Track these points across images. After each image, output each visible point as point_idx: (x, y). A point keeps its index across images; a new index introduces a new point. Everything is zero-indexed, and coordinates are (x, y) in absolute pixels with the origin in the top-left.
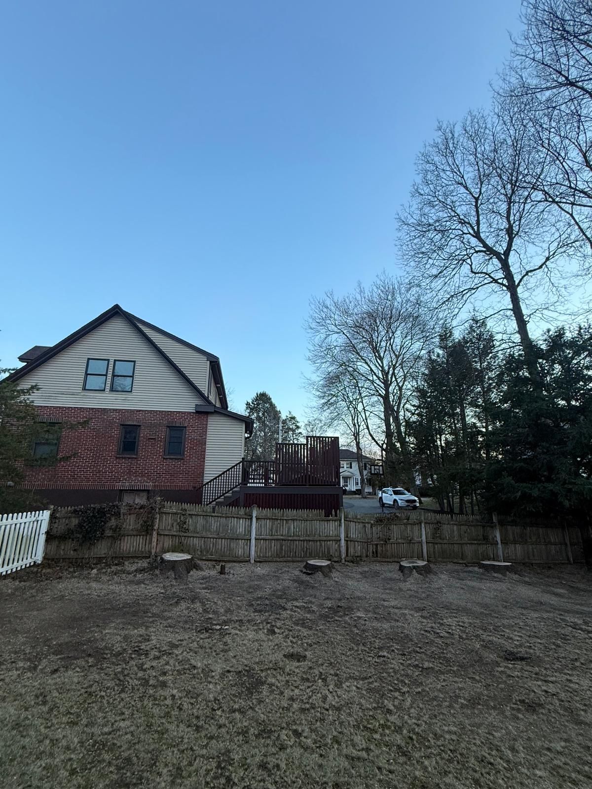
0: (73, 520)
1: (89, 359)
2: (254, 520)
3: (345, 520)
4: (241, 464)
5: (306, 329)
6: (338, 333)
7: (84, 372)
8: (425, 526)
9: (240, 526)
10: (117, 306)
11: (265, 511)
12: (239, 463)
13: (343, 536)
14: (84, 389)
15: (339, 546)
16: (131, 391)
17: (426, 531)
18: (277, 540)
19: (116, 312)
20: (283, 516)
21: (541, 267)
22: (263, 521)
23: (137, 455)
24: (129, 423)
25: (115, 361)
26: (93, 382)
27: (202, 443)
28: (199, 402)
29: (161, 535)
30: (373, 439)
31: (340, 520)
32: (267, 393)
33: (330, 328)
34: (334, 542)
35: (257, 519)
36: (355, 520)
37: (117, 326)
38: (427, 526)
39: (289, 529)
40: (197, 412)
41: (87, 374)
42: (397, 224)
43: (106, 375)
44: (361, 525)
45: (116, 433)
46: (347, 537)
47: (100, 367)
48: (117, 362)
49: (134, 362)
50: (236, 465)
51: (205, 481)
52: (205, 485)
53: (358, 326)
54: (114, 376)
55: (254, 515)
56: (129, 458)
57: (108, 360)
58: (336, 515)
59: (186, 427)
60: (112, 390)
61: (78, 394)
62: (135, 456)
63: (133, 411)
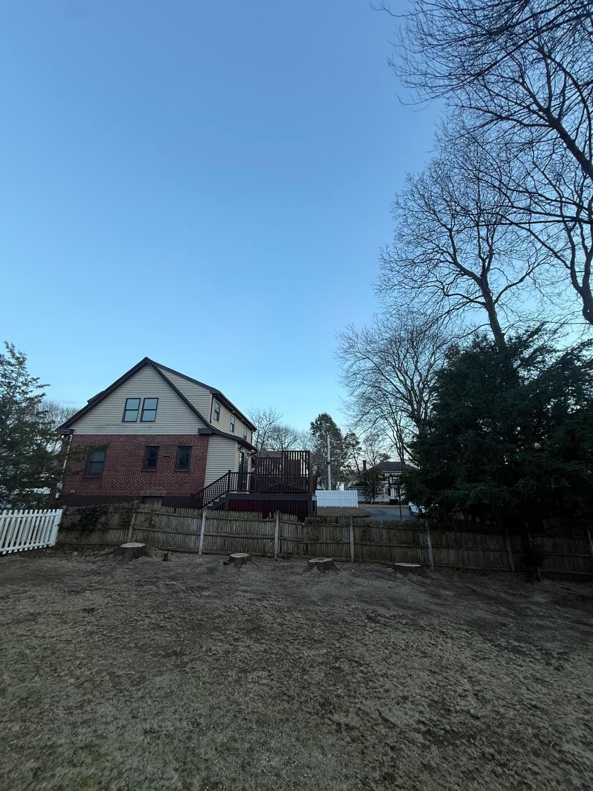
0: (78, 516)
1: (127, 399)
2: (204, 519)
3: (279, 522)
6: (364, 358)
7: (124, 408)
8: (354, 530)
9: (193, 524)
10: (146, 359)
11: (213, 513)
12: (226, 475)
13: (276, 535)
14: (123, 421)
15: (274, 544)
16: (154, 421)
17: (354, 533)
18: (222, 536)
19: (146, 362)
20: (228, 516)
22: (211, 520)
23: (156, 469)
24: (151, 445)
25: (145, 399)
26: (129, 415)
27: (203, 459)
28: (202, 426)
29: (135, 529)
31: (275, 521)
32: (329, 413)
34: (269, 540)
35: (207, 519)
36: (288, 522)
37: (148, 372)
38: (357, 529)
39: (232, 527)
40: (201, 435)
41: (125, 410)
43: (138, 410)
44: (294, 526)
45: (142, 452)
46: (281, 536)
47: (132, 404)
49: (158, 398)
50: (224, 477)
51: (206, 486)
52: (205, 489)
54: (143, 410)
55: (204, 516)
56: (150, 472)
57: (140, 399)
58: (272, 517)
59: (192, 447)
60: (141, 421)
61: (119, 425)
62: (154, 470)
63: (155, 436)
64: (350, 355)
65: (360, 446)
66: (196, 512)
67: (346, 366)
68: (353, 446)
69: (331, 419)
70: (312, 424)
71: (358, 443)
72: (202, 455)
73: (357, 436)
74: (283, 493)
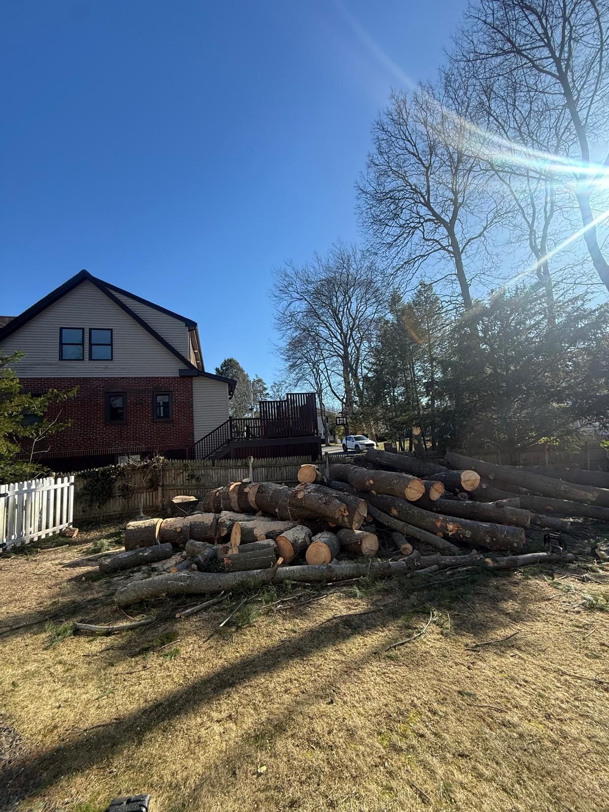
1: (61, 329)
2: (251, 468)
3: (329, 463)
4: (229, 423)
5: (270, 297)
6: (300, 299)
7: (58, 341)
9: (239, 475)
10: (84, 272)
11: (260, 461)
12: (227, 422)
14: (61, 358)
16: (112, 360)
19: (83, 278)
20: (276, 463)
21: (480, 236)
22: (259, 469)
23: (126, 420)
24: (114, 391)
25: (90, 329)
26: (69, 351)
27: (188, 406)
28: (183, 366)
29: (166, 490)
30: (335, 395)
31: (325, 463)
32: (235, 358)
33: (293, 295)
35: (253, 469)
37: (87, 292)
39: (282, 474)
40: (181, 376)
41: (61, 344)
42: (356, 192)
43: (82, 344)
45: (102, 400)
47: (76, 336)
48: (92, 331)
49: (111, 330)
50: (224, 424)
51: (196, 440)
52: (197, 443)
53: (318, 293)
54: (91, 345)
55: (251, 465)
56: (119, 424)
57: (83, 329)
58: (321, 459)
59: (171, 391)
60: (91, 359)
61: (55, 364)
62: (124, 422)
63: (117, 378)
64: (286, 295)
65: (267, 392)
66: (239, 463)
68: (260, 392)
69: (238, 364)
71: (265, 389)
72: (187, 401)
73: (264, 381)
74: (293, 437)
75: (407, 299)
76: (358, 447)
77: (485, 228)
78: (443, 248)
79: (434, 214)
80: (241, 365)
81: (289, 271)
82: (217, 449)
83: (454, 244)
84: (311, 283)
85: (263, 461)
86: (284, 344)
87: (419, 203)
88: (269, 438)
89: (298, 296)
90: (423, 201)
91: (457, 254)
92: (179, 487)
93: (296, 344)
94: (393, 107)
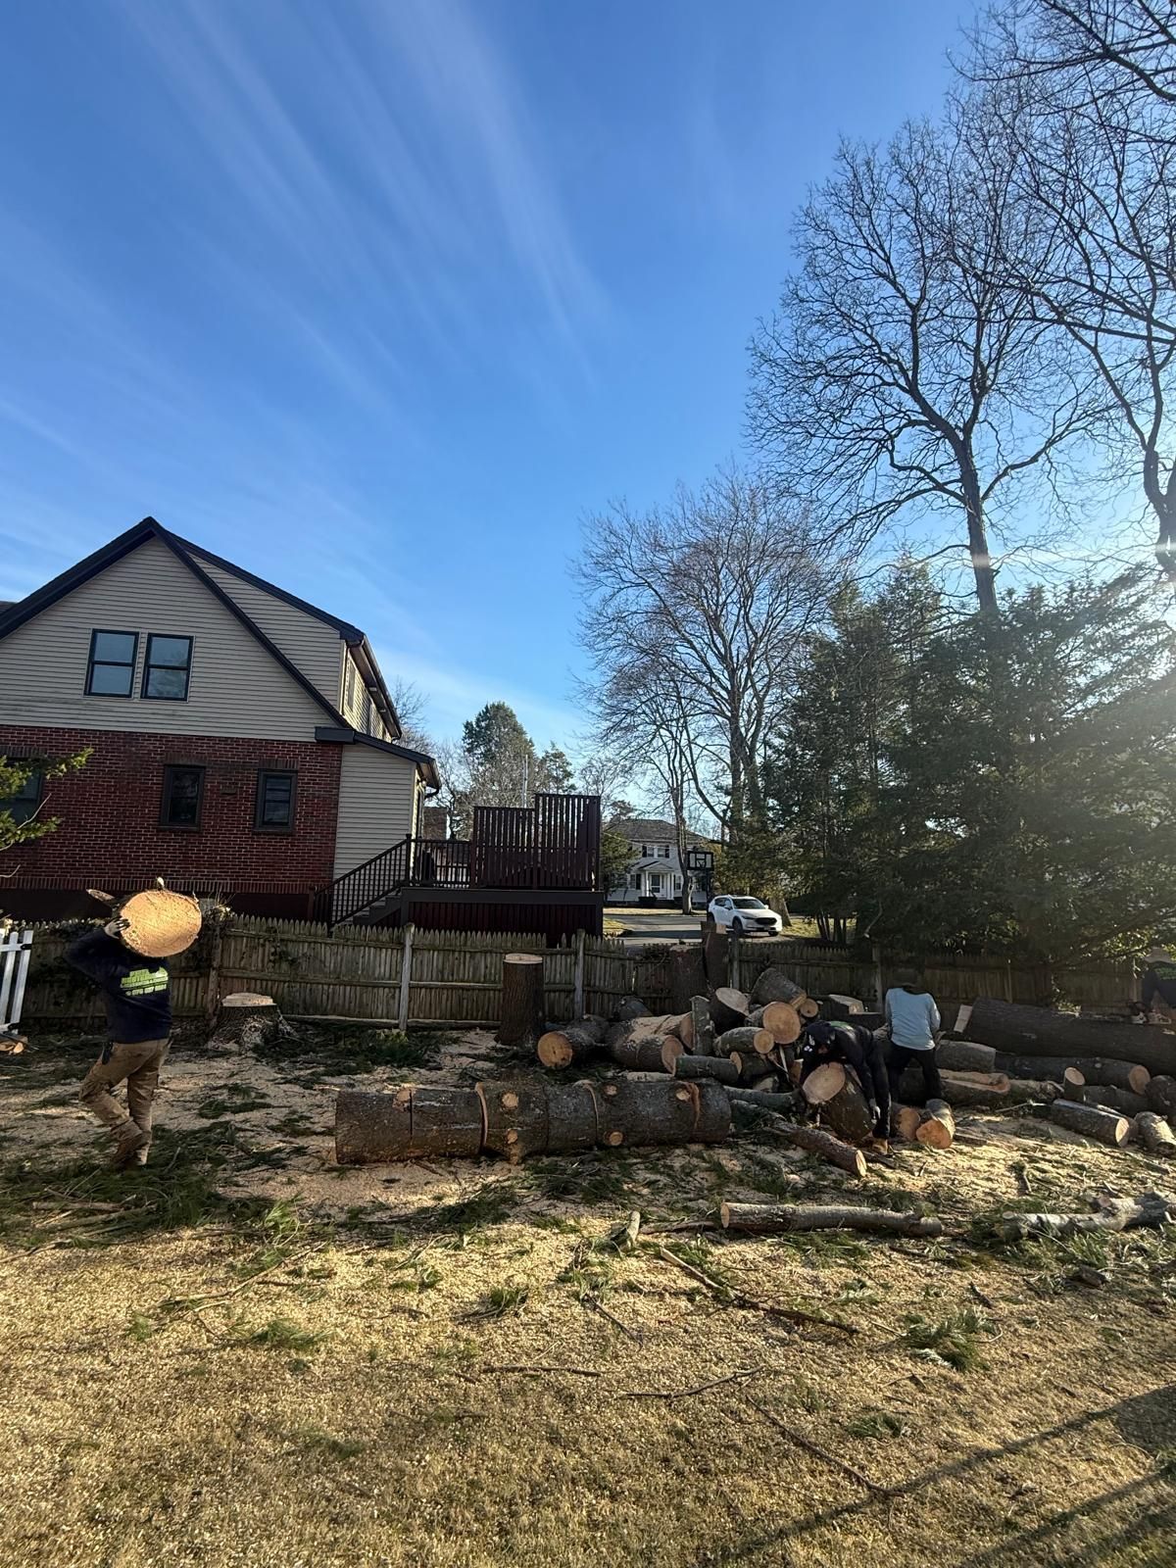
0: (52, 947)
1: (95, 632)
2: (408, 951)
3: (584, 954)
4: (404, 847)
5: (573, 576)
6: (638, 585)
7: (87, 657)
8: (740, 967)
9: (382, 962)
10: (149, 522)
11: (429, 935)
12: (400, 845)
13: (579, 984)
14: (88, 692)
15: (572, 1000)
16: (185, 699)
17: (740, 975)
18: (453, 988)
19: (147, 533)
20: (465, 944)
21: (1034, 459)
22: (426, 953)
23: (199, 825)
24: (181, 762)
25: (151, 636)
26: (105, 678)
27: (330, 804)
28: (325, 721)
29: (226, 977)
30: (706, 801)
31: (576, 954)
33: (623, 576)
34: (563, 995)
35: (414, 950)
36: (605, 955)
37: (152, 561)
38: (745, 966)
39: (476, 969)
40: (319, 742)
41: (92, 663)
42: (750, 361)
43: (132, 665)
44: (617, 963)
45: (155, 780)
46: (589, 985)
47: (119, 648)
48: (154, 638)
49: (191, 638)
50: (395, 848)
51: (338, 874)
52: (338, 881)
53: (679, 572)
54: (148, 666)
55: (408, 943)
56: (183, 832)
57: (136, 634)
58: (569, 945)
59: (297, 772)
60: (145, 695)
61: (75, 702)
62: (195, 828)
63: (188, 738)
64: (607, 574)
65: (571, 781)
66: (385, 935)
67: (595, 600)
69: (513, 716)
70: (468, 726)
71: (568, 775)
72: (327, 795)
73: (569, 758)
74: (539, 888)
75: (869, 595)
76: (740, 922)
77: (1051, 442)
78: (940, 487)
79: (926, 409)
80: (519, 720)
81: (618, 523)
82: (374, 901)
83: (969, 477)
84: (665, 550)
85: (437, 937)
86: (599, 679)
87: (889, 384)
88: (488, 887)
89: (632, 576)
90: (902, 382)
91: (972, 499)
92: (252, 975)
93: (627, 683)
94: (841, 180)
